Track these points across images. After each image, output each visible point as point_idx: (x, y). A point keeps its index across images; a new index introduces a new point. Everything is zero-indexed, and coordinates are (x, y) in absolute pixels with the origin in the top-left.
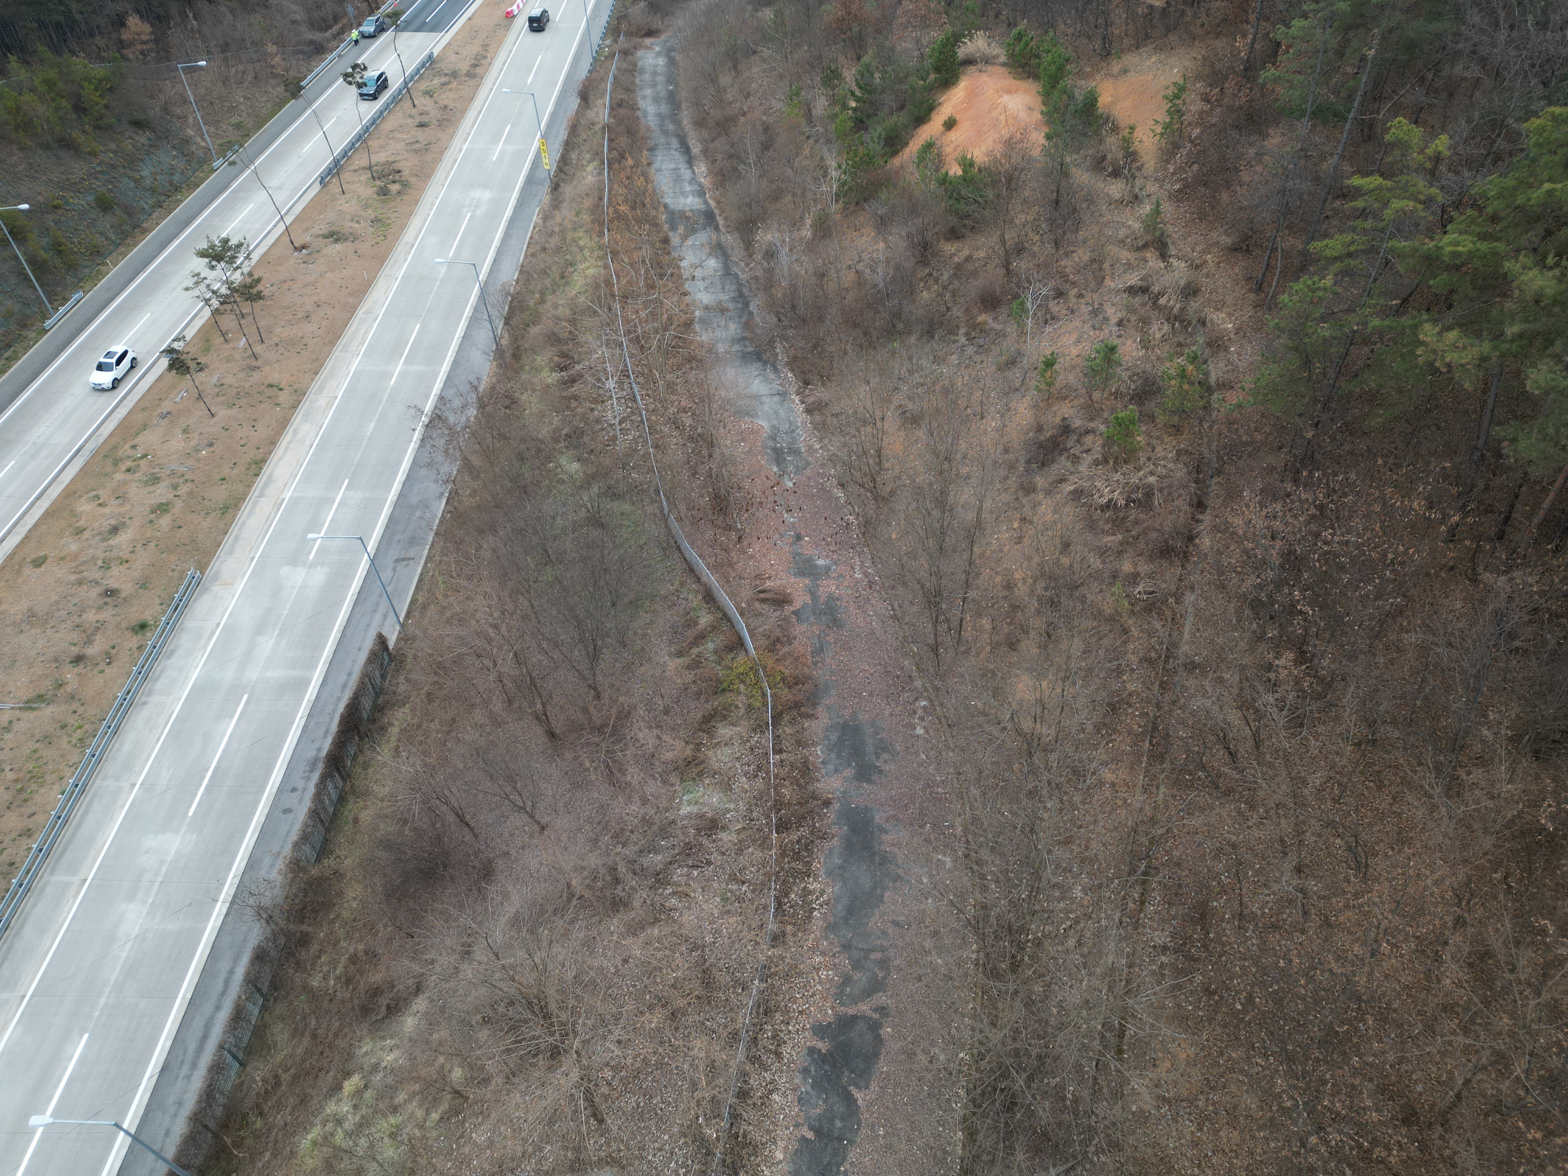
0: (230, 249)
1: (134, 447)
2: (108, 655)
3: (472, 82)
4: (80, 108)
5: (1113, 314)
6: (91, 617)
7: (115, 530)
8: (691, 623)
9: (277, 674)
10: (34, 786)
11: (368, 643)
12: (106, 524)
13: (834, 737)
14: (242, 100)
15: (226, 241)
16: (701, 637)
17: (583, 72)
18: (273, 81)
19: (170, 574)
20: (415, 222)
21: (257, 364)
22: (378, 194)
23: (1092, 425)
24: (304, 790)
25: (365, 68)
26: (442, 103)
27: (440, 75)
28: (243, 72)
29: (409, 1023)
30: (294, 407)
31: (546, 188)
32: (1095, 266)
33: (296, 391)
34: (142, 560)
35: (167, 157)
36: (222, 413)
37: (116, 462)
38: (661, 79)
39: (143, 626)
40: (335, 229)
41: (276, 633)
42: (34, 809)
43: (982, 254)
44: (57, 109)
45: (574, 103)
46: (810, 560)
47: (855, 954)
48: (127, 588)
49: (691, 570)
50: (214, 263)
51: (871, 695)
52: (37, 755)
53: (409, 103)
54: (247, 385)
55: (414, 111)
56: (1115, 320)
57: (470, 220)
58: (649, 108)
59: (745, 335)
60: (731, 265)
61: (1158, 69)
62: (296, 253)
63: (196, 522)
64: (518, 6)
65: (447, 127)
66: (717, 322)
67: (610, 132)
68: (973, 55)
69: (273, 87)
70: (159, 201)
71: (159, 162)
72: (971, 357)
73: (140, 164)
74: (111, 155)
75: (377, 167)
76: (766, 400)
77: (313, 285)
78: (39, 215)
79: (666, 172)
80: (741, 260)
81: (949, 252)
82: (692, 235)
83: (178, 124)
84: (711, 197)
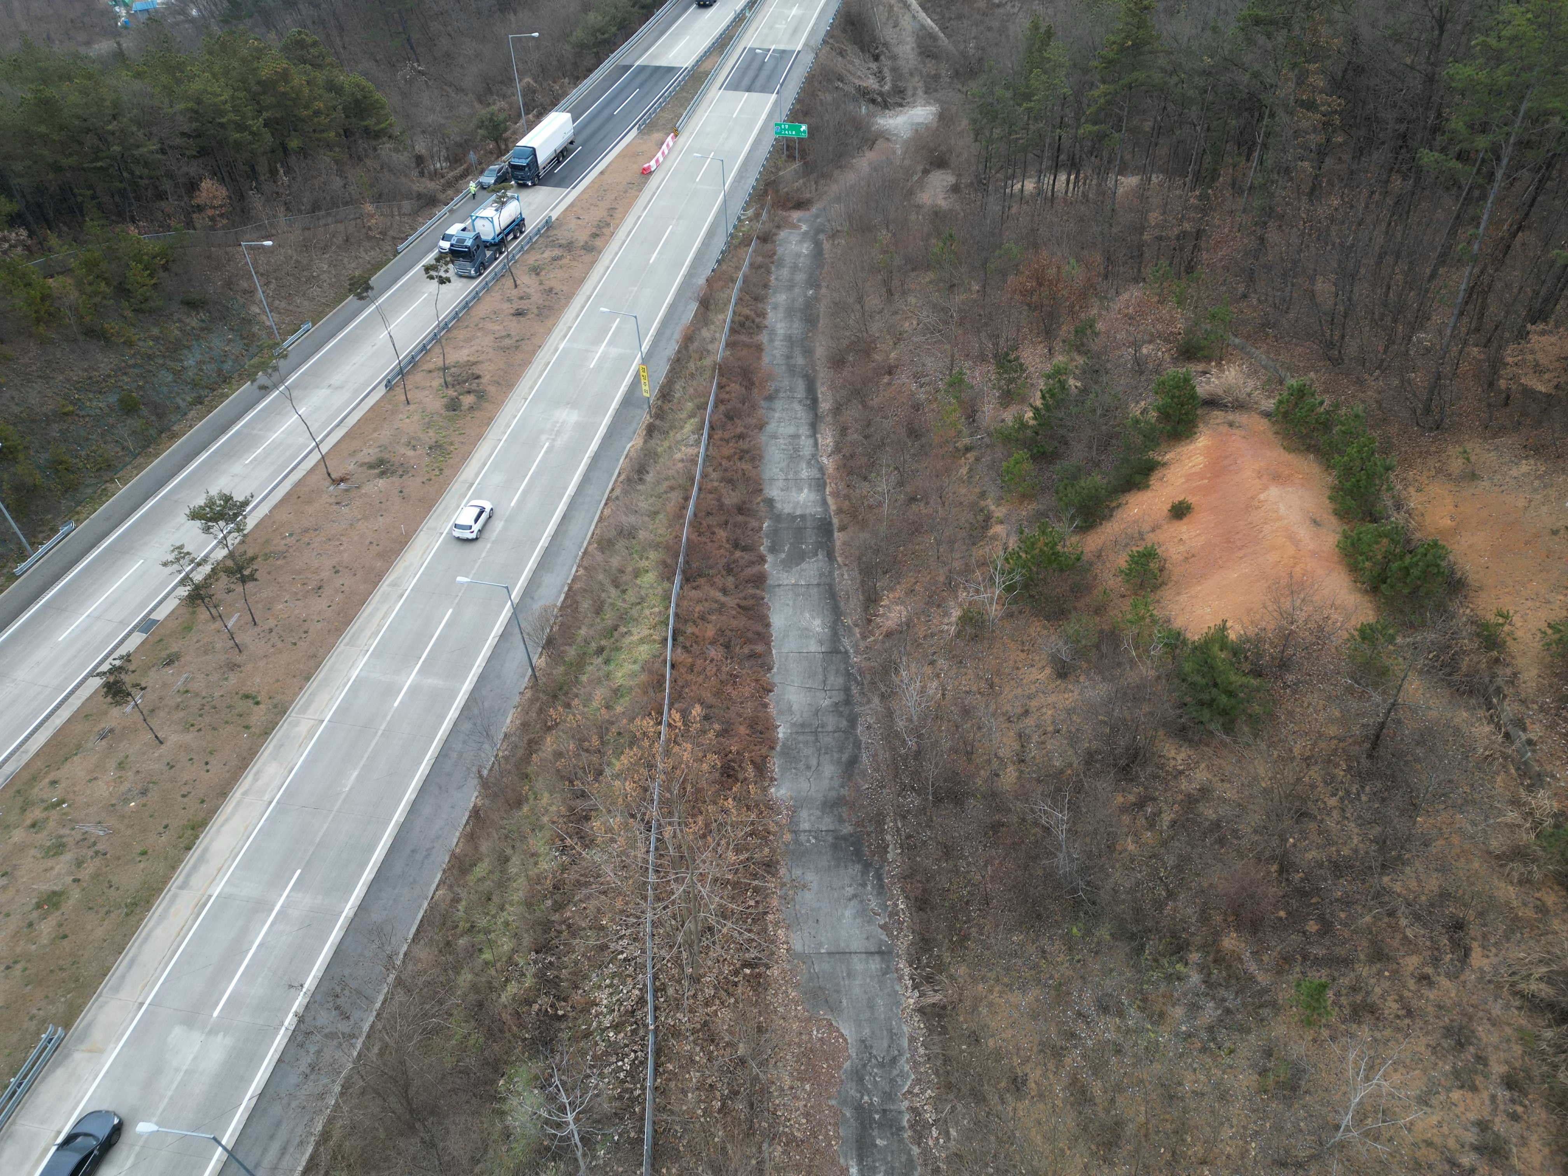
0: (232, 505)
1: (53, 784)
3: (587, 258)
4: (122, 290)
5: (1495, 1049)
14: (325, 267)
15: (228, 497)
18: (367, 244)
20: (482, 450)
22: (447, 408)
26: (548, 284)
27: (554, 246)
28: (333, 235)
30: (267, 732)
31: (644, 418)
33: (275, 707)
35: (220, 342)
36: (173, 738)
37: (24, 808)
38: (800, 277)
40: (386, 456)
44: (93, 295)
50: (209, 525)
53: (510, 283)
54: (217, 693)
55: (515, 292)
56: (1503, 1069)
57: (546, 452)
58: (779, 326)
59: (844, 792)
60: (841, 632)
61: (1535, 490)
62: (332, 488)
63: (89, 928)
64: (657, 161)
65: (547, 317)
66: (807, 757)
67: (721, 374)
68: (1220, 392)
69: (366, 251)
70: (200, 397)
71: (210, 348)
72: (1210, 1029)
73: (186, 352)
74: (151, 343)
75: (453, 370)
76: (858, 964)
77: (338, 539)
78: (43, 425)
79: (781, 441)
80: (856, 625)
81: (1173, 763)
82: (797, 565)
83: (241, 301)
84: (831, 494)
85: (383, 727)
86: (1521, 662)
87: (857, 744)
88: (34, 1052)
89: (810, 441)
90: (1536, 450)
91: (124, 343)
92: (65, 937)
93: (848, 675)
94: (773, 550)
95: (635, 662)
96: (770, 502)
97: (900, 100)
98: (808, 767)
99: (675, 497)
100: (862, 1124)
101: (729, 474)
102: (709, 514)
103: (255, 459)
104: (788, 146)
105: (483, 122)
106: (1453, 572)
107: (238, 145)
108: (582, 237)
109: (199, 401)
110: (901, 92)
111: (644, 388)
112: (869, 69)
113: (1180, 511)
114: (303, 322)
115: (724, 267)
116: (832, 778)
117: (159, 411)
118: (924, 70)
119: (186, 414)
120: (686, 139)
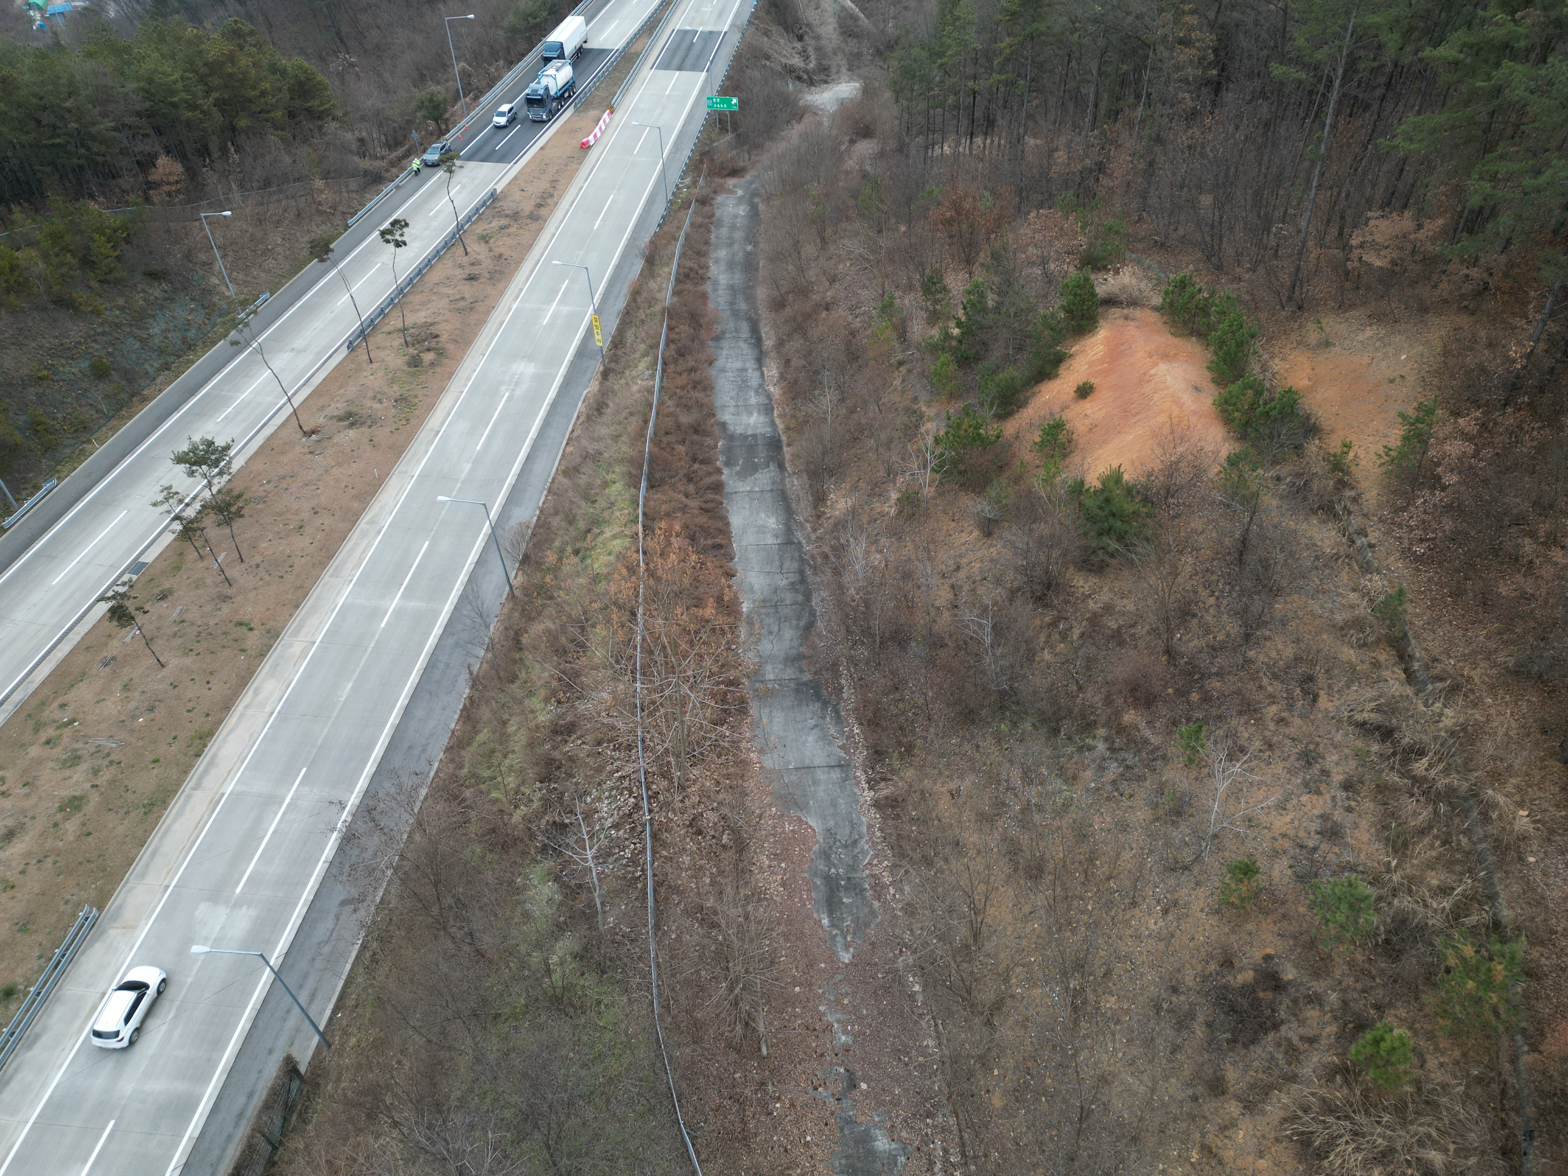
0: (214, 450)
1: (62, 707)
3: (533, 226)
4: (87, 262)
5: (1336, 764)
7: (10, 835)
9: (159, 1086)
11: (272, 1069)
12: (2, 825)
14: (279, 241)
15: (210, 443)
17: (655, 219)
18: (318, 219)
19: (61, 909)
20: (445, 402)
21: (229, 592)
22: (409, 365)
25: (407, 225)
26: (497, 251)
27: (501, 216)
30: (262, 654)
31: (598, 367)
32: (1303, 670)
33: (268, 632)
34: (31, 885)
35: (183, 311)
36: (175, 662)
37: (38, 728)
38: (739, 235)
39: (9, 993)
40: (354, 409)
41: (172, 1015)
43: (1129, 606)
44: (60, 266)
45: (639, 265)
50: (194, 469)
53: (462, 248)
54: (212, 622)
55: (465, 259)
56: (1341, 778)
57: (507, 401)
58: (721, 277)
59: (801, 649)
60: (794, 527)
61: (1377, 349)
62: (304, 440)
63: (111, 826)
64: (595, 136)
65: (499, 280)
66: (769, 625)
67: (670, 317)
68: (1117, 291)
69: (317, 225)
70: (167, 363)
71: (174, 317)
72: (1114, 782)
73: (151, 321)
74: (117, 312)
75: (412, 330)
76: (821, 775)
77: (315, 484)
78: (20, 389)
79: (730, 374)
80: (807, 521)
81: (1081, 590)
82: (751, 475)
83: (201, 272)
84: (780, 416)
85: (372, 645)
86: (1364, 485)
87: (812, 613)
88: (72, 931)
89: (757, 374)
90: (1377, 318)
91: (92, 312)
92: (89, 834)
93: (802, 560)
94: (728, 464)
95: (610, 554)
96: (723, 425)
97: (825, 78)
98: (771, 633)
99: (635, 422)
100: (831, 890)
101: (684, 401)
102: (667, 433)
103: (226, 417)
104: (720, 120)
105: (423, 103)
106: (1308, 417)
107: (189, 124)
108: (527, 207)
109: (167, 367)
110: (825, 69)
111: (597, 337)
112: (794, 48)
113: (1084, 391)
114: (262, 292)
115: (666, 228)
116: (792, 640)
117: (129, 377)
118: (847, 49)
119: (154, 379)
120: (622, 116)
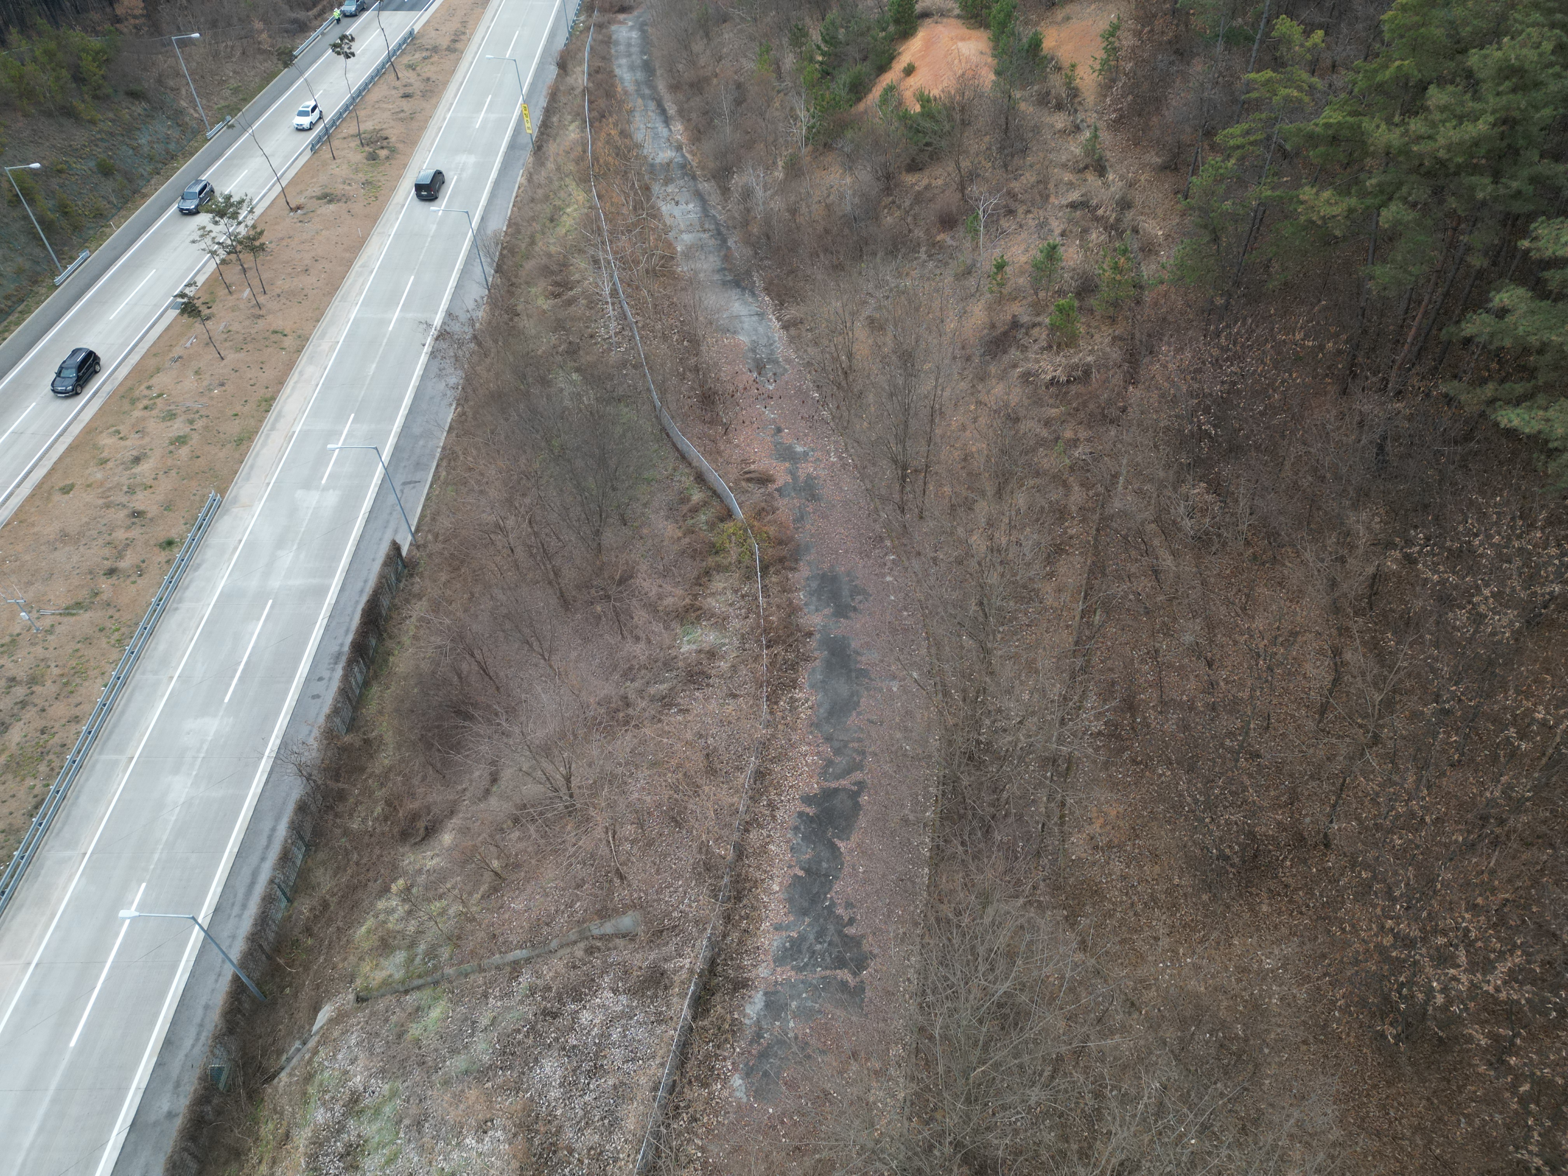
0: (232, 205)
1: (149, 388)
2: (139, 568)
3: (452, 56)
5: (1057, 226)
6: (120, 535)
7: (137, 460)
8: (684, 500)
9: (298, 582)
10: (78, 680)
11: (384, 549)
12: (129, 455)
13: (814, 585)
14: (231, 74)
15: (228, 197)
16: (695, 510)
17: (561, 42)
18: (260, 57)
19: (192, 498)
20: (404, 185)
21: (261, 313)
22: (368, 159)
23: (1039, 319)
24: (330, 679)
25: (353, 39)
26: (425, 76)
27: (422, 50)
28: (232, 47)
29: (447, 838)
30: (299, 351)
32: (1041, 186)
33: (299, 337)
34: (165, 485)
35: (162, 127)
36: (231, 357)
37: (133, 402)
38: (635, 50)
39: (170, 543)
40: (328, 191)
41: (295, 547)
42: (80, 699)
43: (940, 182)
44: (58, 79)
45: (553, 71)
46: (790, 448)
47: (836, 744)
48: (153, 510)
49: (683, 457)
50: (217, 219)
51: (846, 551)
52: (79, 654)
53: (393, 75)
54: (253, 331)
55: (398, 83)
57: (456, 182)
58: (625, 75)
59: (723, 266)
60: (708, 208)
62: (292, 213)
63: (213, 452)
65: (431, 97)
66: (698, 255)
67: (590, 95)
68: (930, 5)
69: (260, 62)
70: (157, 168)
71: (156, 132)
73: (137, 133)
74: (110, 124)
75: (365, 135)
76: (746, 319)
77: (310, 242)
78: (44, 179)
79: (644, 130)
80: (718, 203)
81: (910, 182)
82: (672, 184)
83: (171, 96)
84: (687, 150)
85: (385, 341)
86: (1085, 91)
88: (205, 509)
89: (665, 129)
91: (90, 121)
92: (198, 457)
94: (653, 179)
95: (573, 220)
96: (645, 158)
98: (700, 259)
100: (758, 363)
109: (157, 172)
111: (527, 126)
114: (224, 115)
115: (571, 46)
116: (716, 262)
117: (129, 177)
119: (149, 181)
